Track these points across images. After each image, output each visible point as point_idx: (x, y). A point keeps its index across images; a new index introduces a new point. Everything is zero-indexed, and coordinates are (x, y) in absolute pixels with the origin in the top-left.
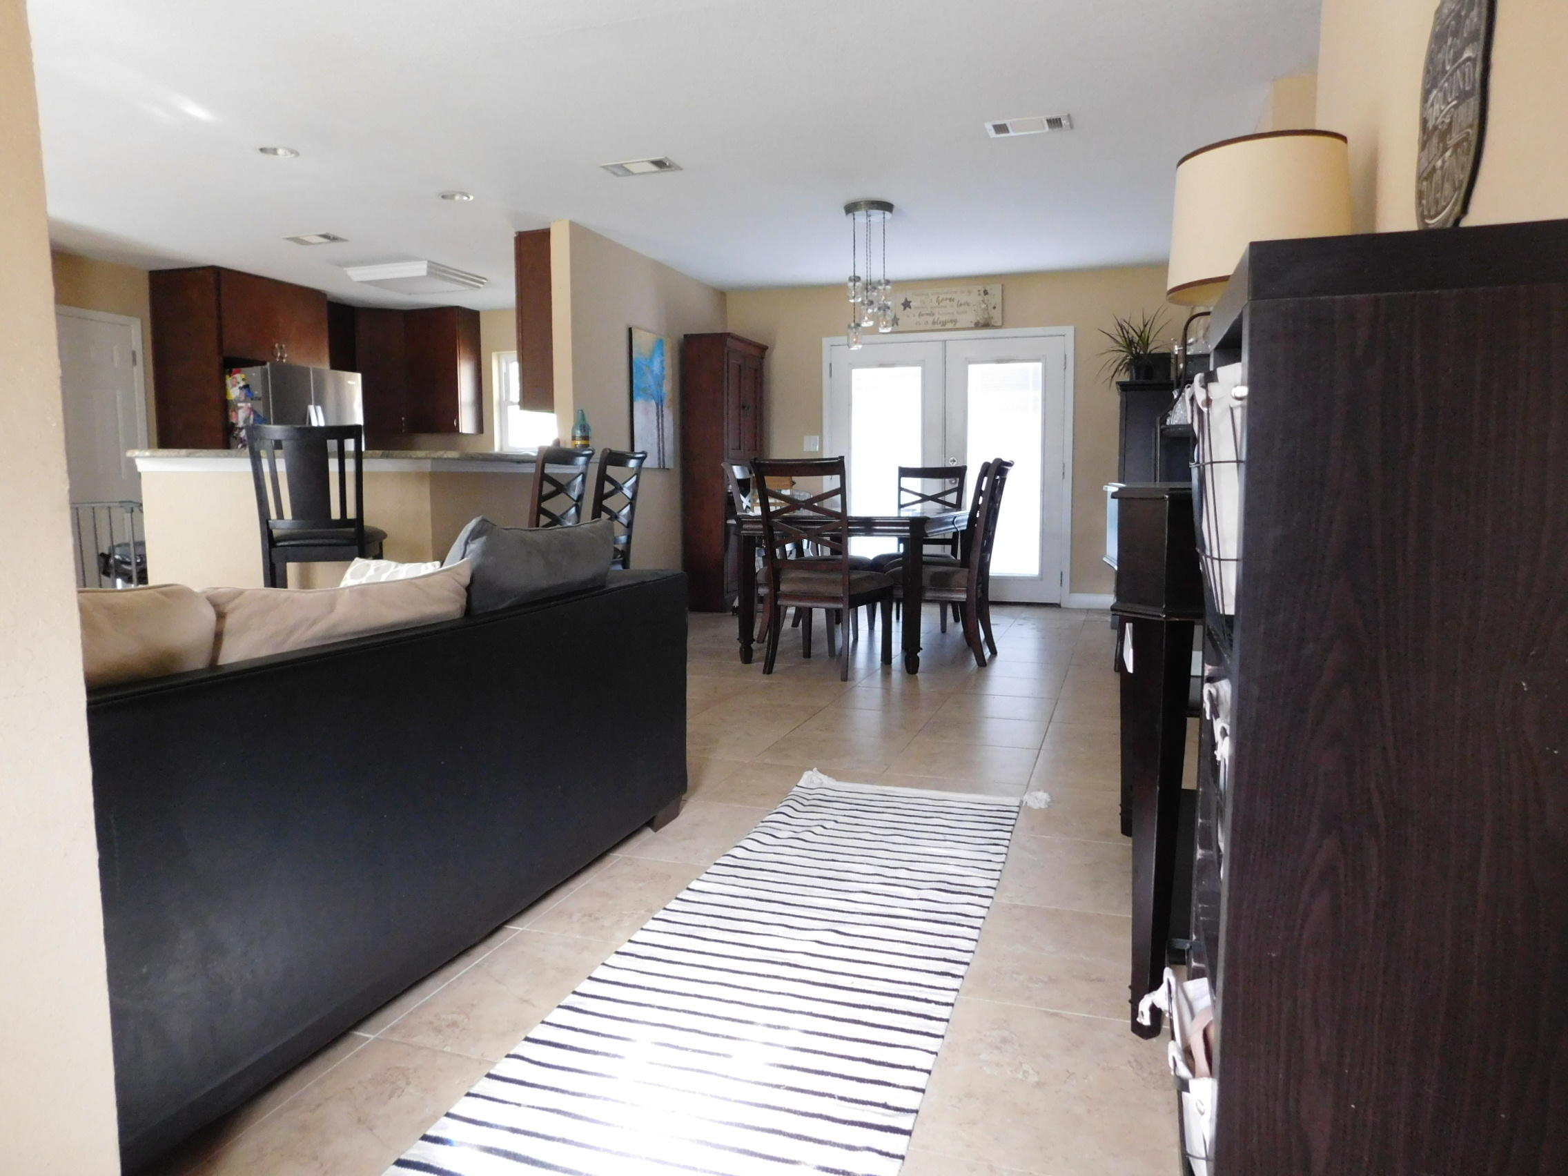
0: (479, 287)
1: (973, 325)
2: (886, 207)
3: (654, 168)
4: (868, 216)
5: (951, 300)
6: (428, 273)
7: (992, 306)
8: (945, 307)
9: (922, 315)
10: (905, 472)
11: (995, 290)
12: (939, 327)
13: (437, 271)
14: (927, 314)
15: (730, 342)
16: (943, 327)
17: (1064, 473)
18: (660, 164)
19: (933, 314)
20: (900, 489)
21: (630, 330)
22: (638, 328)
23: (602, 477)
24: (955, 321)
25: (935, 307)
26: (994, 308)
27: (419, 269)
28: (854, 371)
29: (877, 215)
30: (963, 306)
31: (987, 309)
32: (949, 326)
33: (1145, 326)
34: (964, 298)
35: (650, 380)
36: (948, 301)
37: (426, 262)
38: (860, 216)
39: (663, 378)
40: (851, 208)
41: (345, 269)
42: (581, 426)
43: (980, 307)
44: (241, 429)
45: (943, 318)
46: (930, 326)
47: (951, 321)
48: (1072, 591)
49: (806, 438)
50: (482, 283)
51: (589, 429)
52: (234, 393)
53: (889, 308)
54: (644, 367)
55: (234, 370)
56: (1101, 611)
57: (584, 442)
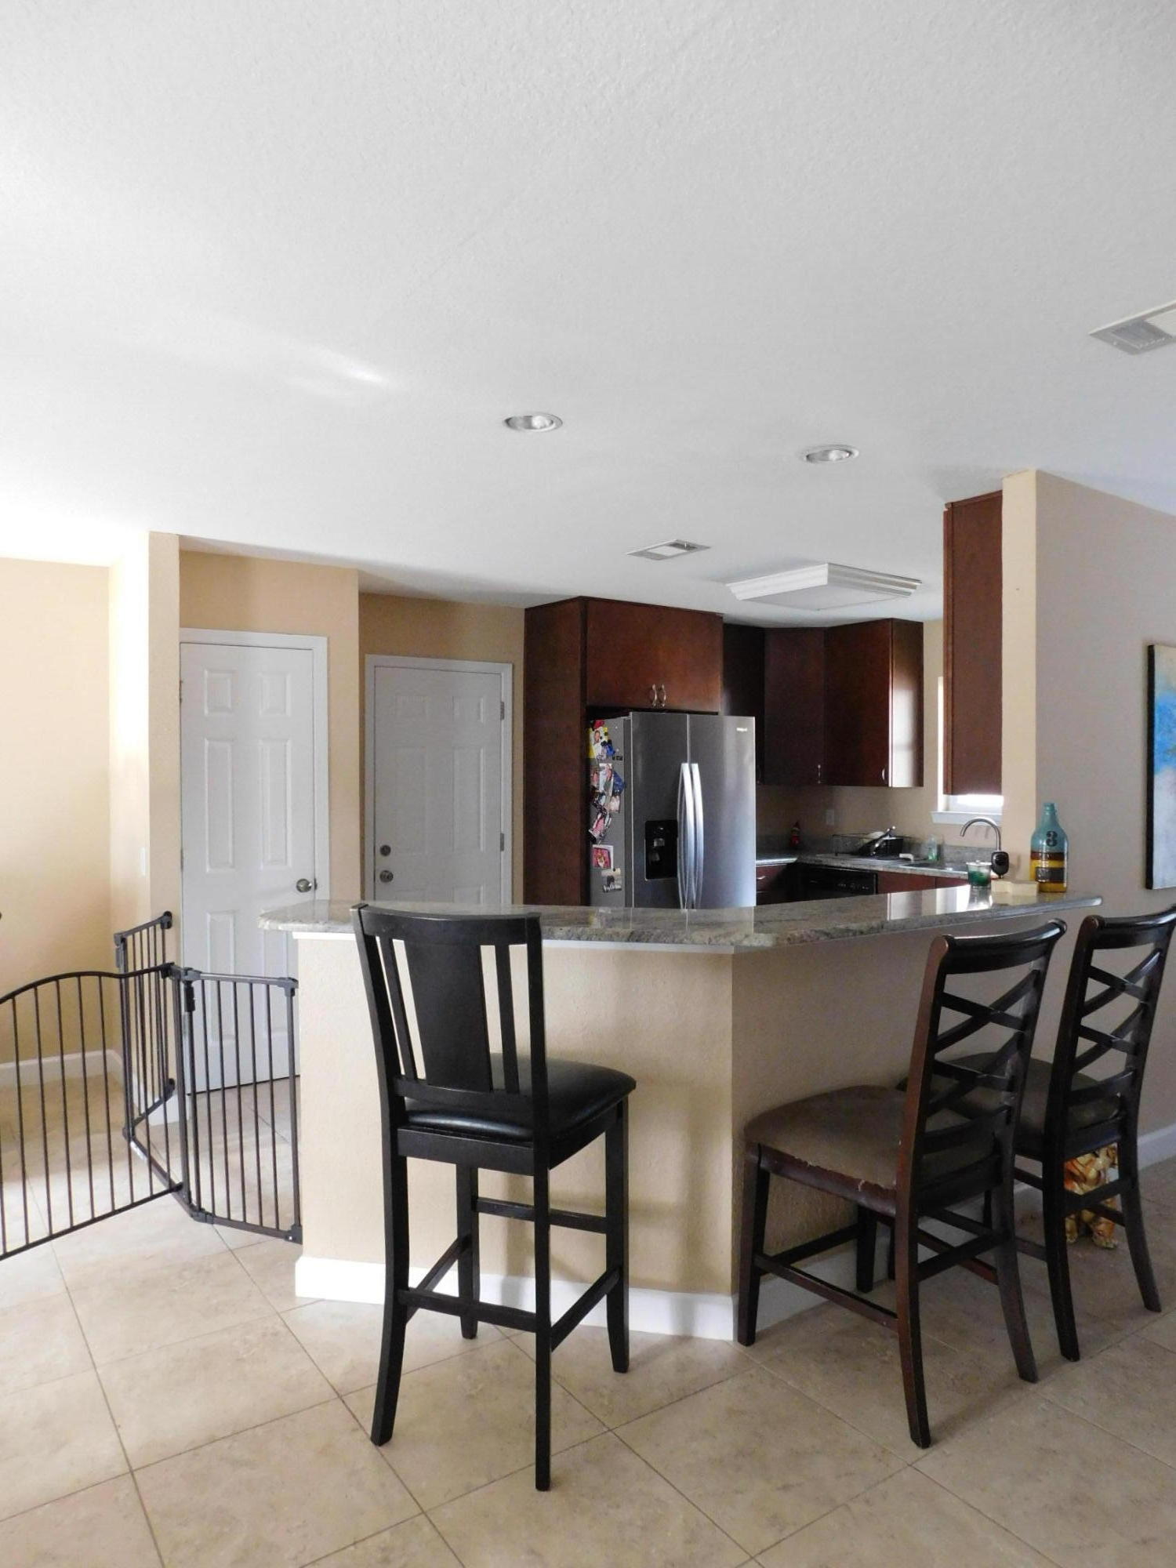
0: (909, 594)
6: (830, 580)
13: (842, 576)
21: (1150, 652)
22: (1165, 644)
23: (1082, 970)
27: (817, 576)
37: (826, 565)
41: (728, 585)
42: (1049, 834)
44: (602, 794)
50: (914, 587)
51: (1064, 836)
52: (597, 750)
55: (598, 721)
57: (1054, 864)
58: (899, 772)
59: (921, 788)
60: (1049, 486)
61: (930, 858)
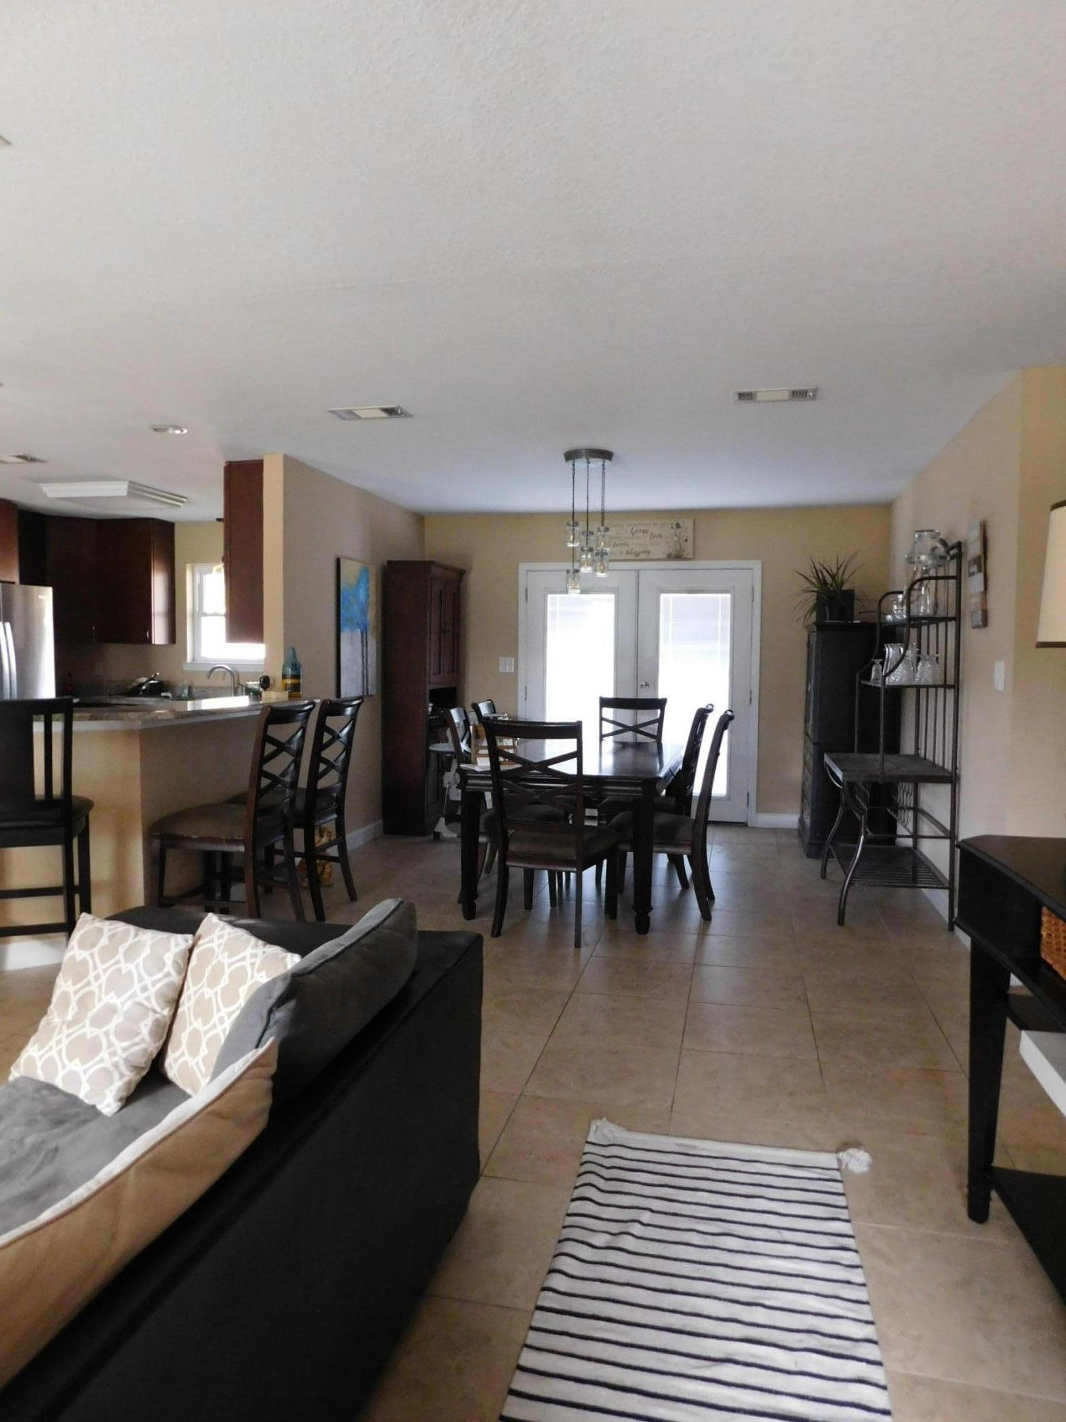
0: (179, 506)
1: (665, 556)
2: (605, 455)
3: (384, 415)
4: (588, 463)
5: (645, 531)
6: (129, 493)
7: (684, 539)
8: (639, 538)
9: (617, 545)
10: (605, 703)
11: (687, 523)
12: (633, 557)
13: (136, 490)
14: (621, 544)
15: (434, 570)
16: (637, 558)
17: (751, 700)
18: (391, 412)
19: (628, 545)
20: (602, 719)
21: (338, 561)
22: (344, 557)
23: (321, 728)
24: (649, 552)
25: (629, 538)
26: (686, 541)
27: (120, 489)
28: (550, 596)
29: (596, 464)
30: (656, 538)
31: (679, 541)
32: (643, 556)
33: (838, 569)
34: (656, 531)
35: (356, 610)
36: (642, 532)
37: (127, 482)
38: (581, 464)
39: (367, 607)
40: (571, 456)
41: (40, 485)
42: (292, 665)
43: (673, 540)
45: (637, 549)
46: (625, 556)
47: (645, 552)
48: (757, 812)
49: (501, 659)
50: (182, 502)
51: (300, 666)
53: (606, 554)
54: (350, 597)
56: (787, 831)
57: (295, 681)
58: (159, 634)
59: (173, 645)
60: (291, 464)
61: (183, 695)
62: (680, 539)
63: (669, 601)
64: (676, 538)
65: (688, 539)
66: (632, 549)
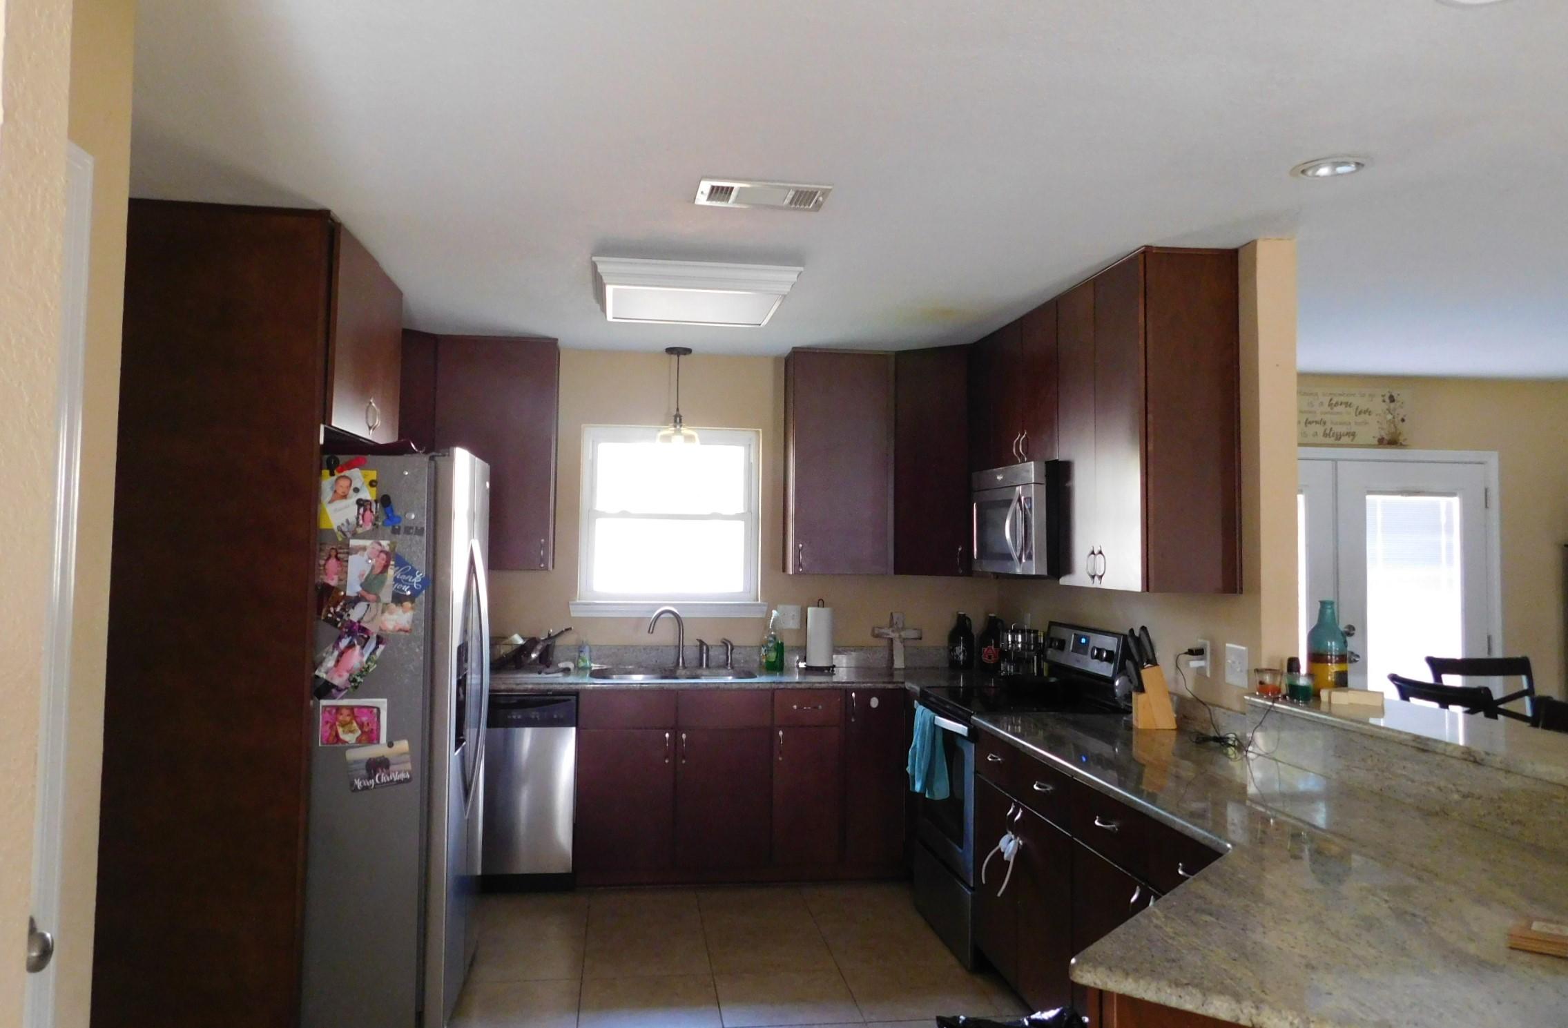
1: (1376, 442)
5: (1348, 405)
7: (1400, 418)
8: (1340, 414)
9: (1310, 423)
11: (1404, 396)
12: (1334, 440)
19: (1325, 423)
24: (1353, 434)
25: (1326, 413)
26: (1403, 420)
30: (1363, 415)
31: (1392, 422)
32: (1345, 440)
34: (1364, 404)
36: (1343, 406)
43: (1385, 418)
45: (1337, 429)
46: (1320, 439)
47: (1348, 434)
62: (1394, 418)
63: (1377, 504)
64: (1390, 417)
65: (1405, 418)
66: (1331, 429)
